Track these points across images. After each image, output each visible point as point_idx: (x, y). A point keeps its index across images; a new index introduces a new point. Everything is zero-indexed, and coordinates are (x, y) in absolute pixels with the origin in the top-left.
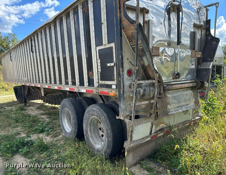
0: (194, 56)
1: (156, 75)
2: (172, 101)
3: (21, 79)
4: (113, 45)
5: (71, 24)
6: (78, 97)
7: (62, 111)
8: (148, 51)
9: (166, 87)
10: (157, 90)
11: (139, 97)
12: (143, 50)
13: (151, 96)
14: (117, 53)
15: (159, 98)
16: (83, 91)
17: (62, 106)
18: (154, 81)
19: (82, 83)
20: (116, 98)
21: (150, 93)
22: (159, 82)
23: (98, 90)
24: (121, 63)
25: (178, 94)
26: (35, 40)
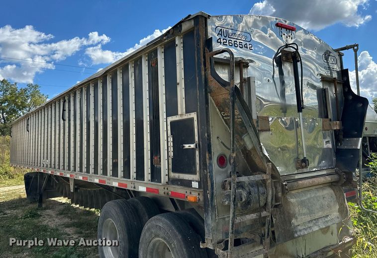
0: (329, 129)
1: (268, 166)
2: (299, 211)
3: (39, 162)
4: (194, 115)
5: (130, 82)
6: (132, 197)
7: (102, 224)
8: (250, 126)
9: (286, 185)
10: (270, 193)
11: (239, 205)
12: (242, 124)
13: (262, 204)
14: (201, 128)
15: (276, 206)
16: (142, 189)
17: (105, 214)
18: (265, 177)
19: (140, 175)
20: (199, 207)
21: (259, 198)
22: (273, 177)
23: (167, 189)
24: (206, 145)
25: (309, 196)
26: (69, 102)
